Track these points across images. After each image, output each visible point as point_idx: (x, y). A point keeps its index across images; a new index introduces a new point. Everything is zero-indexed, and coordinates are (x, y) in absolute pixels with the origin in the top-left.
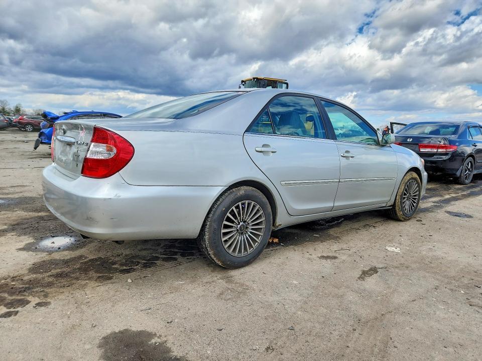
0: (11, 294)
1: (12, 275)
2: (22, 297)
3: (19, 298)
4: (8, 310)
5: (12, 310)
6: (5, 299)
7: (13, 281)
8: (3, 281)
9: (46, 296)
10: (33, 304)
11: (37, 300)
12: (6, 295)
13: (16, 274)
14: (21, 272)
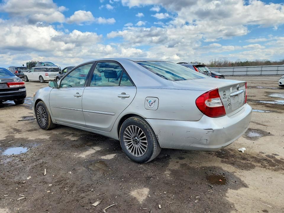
0: (270, 161)
1: (265, 169)
2: (267, 158)
3: (268, 158)
4: (275, 156)
5: (274, 155)
6: (274, 160)
7: (266, 166)
8: (270, 168)
9: (258, 155)
10: (265, 154)
11: (263, 155)
12: (273, 161)
13: (262, 169)
14: (259, 168)
